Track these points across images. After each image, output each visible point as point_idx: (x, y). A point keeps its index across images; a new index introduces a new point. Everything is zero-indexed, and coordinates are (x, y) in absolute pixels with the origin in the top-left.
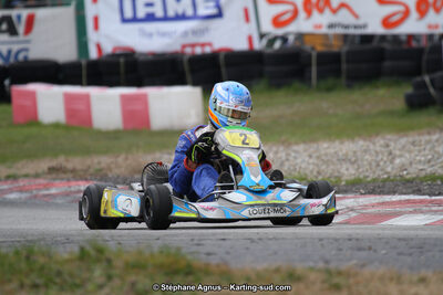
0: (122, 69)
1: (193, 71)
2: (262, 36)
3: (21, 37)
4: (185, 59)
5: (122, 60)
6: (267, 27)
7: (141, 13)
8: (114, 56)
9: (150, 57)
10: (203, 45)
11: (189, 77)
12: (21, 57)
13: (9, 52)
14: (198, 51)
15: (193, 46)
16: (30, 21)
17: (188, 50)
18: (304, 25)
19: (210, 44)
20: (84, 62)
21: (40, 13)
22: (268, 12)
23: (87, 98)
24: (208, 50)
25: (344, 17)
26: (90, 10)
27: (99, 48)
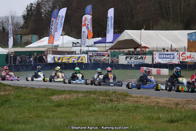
2: (180, 62)
3: (144, 60)
6: (181, 60)
7: (162, 57)
8: (157, 63)
9: (163, 64)
13: (142, 62)
16: (145, 57)
17: (169, 63)
18: (186, 60)
20: (153, 64)
21: (147, 56)
22: (181, 58)
23: (151, 70)
24: (172, 63)
25: (193, 59)
26: (154, 56)
27: (155, 62)
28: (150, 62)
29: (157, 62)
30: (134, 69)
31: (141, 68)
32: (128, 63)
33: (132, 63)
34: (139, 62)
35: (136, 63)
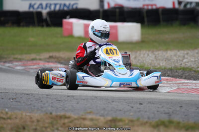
0: (117, 14)
1: (148, 16)
4: (145, 11)
5: (117, 10)
8: (115, 8)
9: (130, 10)
10: (152, 5)
11: (146, 19)
12: (74, 7)
13: (70, 4)
14: (150, 7)
15: (148, 5)
17: (146, 7)
19: (155, 5)
20: (101, 10)
24: (154, 7)
27: (109, 4)
28: (94, 6)
29: (112, 5)
30: (48, 25)
31: (65, 21)
32: (30, 8)
33: (42, 8)
34: (61, 5)
35: (53, 8)
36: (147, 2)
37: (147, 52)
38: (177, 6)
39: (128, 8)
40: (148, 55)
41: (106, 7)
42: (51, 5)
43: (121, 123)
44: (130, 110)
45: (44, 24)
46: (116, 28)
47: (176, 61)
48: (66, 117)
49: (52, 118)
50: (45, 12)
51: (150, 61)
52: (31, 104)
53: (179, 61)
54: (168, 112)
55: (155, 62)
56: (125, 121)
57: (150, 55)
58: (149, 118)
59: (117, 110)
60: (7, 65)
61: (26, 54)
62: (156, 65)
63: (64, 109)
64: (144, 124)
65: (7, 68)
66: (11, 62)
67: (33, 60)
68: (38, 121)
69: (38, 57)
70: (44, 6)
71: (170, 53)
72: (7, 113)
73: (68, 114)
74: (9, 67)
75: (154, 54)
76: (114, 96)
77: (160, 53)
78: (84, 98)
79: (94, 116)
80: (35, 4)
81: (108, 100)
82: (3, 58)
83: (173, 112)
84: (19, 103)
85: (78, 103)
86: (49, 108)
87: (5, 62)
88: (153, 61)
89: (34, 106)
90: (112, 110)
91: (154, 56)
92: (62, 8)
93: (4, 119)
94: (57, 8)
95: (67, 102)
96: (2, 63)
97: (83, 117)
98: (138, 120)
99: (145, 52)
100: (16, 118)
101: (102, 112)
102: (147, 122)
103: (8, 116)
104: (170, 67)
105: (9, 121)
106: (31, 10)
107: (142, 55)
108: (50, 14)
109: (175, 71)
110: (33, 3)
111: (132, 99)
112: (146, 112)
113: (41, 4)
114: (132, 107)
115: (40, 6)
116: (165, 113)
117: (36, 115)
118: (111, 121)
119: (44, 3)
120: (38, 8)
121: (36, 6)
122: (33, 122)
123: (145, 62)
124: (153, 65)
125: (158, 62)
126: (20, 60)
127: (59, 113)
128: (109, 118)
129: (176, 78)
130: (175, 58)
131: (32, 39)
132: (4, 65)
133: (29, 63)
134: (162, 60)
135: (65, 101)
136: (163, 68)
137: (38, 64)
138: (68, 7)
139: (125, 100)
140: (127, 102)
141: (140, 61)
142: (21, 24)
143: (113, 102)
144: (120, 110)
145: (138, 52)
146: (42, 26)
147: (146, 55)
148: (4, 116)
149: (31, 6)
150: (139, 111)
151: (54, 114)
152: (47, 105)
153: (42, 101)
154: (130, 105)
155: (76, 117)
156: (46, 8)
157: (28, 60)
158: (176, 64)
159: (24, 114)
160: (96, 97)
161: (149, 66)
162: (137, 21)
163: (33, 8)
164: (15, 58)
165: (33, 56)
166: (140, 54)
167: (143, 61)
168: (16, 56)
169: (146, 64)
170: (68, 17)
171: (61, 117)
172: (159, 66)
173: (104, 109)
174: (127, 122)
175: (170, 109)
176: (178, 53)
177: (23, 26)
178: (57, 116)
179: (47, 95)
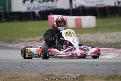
3: (55, 2)
4: (97, 9)
5: (81, 9)
8: (79, 7)
10: (102, 5)
11: (98, 14)
12: (55, 8)
13: (52, 6)
14: (101, 6)
15: (99, 5)
17: (98, 6)
19: (104, 5)
20: (71, 9)
24: (103, 6)
27: (75, 5)
28: (67, 6)
29: (78, 5)
30: (39, 20)
32: (28, 9)
33: (35, 9)
34: (46, 7)
35: (41, 9)
36: (99, 3)
37: (100, 34)
38: (117, 5)
39: (87, 7)
40: (101, 35)
41: (74, 7)
42: (40, 7)
43: (86, 78)
44: (91, 69)
45: (37, 19)
46: (80, 19)
47: (118, 38)
48: (52, 76)
49: (44, 76)
50: (37, 12)
51: (102, 39)
52: (31, 69)
53: (120, 39)
54: (114, 70)
55: (105, 39)
56: (88, 76)
57: (102, 35)
58: (103, 74)
59: (83, 70)
60: (16, 45)
61: (27, 37)
62: (106, 41)
63: (51, 71)
64: (100, 78)
65: (16, 47)
66: (17, 43)
67: (31, 41)
68: (36, 78)
69: (34, 40)
70: (36, 8)
71: (114, 34)
72: (16, 74)
73: (53, 74)
74: (16, 46)
75: (104, 35)
76: (81, 61)
77: (108, 34)
78: (63, 63)
79: (69, 74)
80: (31, 7)
81: (77, 64)
82: (13, 41)
83: (117, 70)
84: (23, 68)
85: (59, 67)
86: (42, 71)
87: (14, 43)
88: (104, 39)
89: (33, 70)
90: (80, 70)
91: (104, 36)
92: (47, 9)
93: (15, 78)
94: (45, 9)
95: (52, 66)
96: (12, 44)
97: (63, 75)
98: (96, 75)
99: (98, 34)
100: (22, 77)
101: (74, 71)
102: (102, 77)
103: (17, 76)
104: (114, 42)
105: (18, 79)
106: (29, 11)
107: (97, 36)
108: (40, 13)
109: (118, 44)
110: (29, 6)
111: (92, 63)
112: (101, 70)
113: (34, 7)
114: (92, 68)
115: (34, 8)
116: (112, 71)
117: (34, 75)
118: (80, 77)
119: (36, 7)
120: (33, 9)
121: (31, 8)
122: (32, 79)
123: (99, 40)
124: (104, 41)
125: (107, 39)
126: (23, 42)
127: (48, 73)
128: (79, 75)
129: (118, 49)
130: (117, 37)
131: (30, 29)
132: (13, 45)
133: (29, 43)
134: (109, 38)
135: (52, 65)
136: (110, 43)
137: (34, 44)
138: (51, 8)
139: (88, 63)
140: (89, 65)
141: (96, 39)
142: (23, 20)
143: (80, 65)
144: (85, 70)
145: (95, 34)
146: (36, 20)
147: (100, 36)
148: (15, 77)
149: (28, 8)
150: (97, 70)
151: (45, 74)
152: (40, 68)
153: (37, 66)
154: (91, 66)
155: (58, 75)
156: (37, 9)
157: (28, 42)
158: (118, 40)
159: (27, 74)
160: (70, 63)
161: (102, 42)
162: (93, 15)
163: (30, 10)
164: (20, 41)
165: (31, 39)
166: (96, 35)
167: (98, 39)
168: (21, 39)
169: (100, 41)
170: (51, 14)
171: (49, 76)
172: (107, 42)
173: (75, 69)
174: (89, 77)
175: (116, 68)
176: (119, 34)
177: (24, 21)
178: (47, 75)
179: (40, 62)
